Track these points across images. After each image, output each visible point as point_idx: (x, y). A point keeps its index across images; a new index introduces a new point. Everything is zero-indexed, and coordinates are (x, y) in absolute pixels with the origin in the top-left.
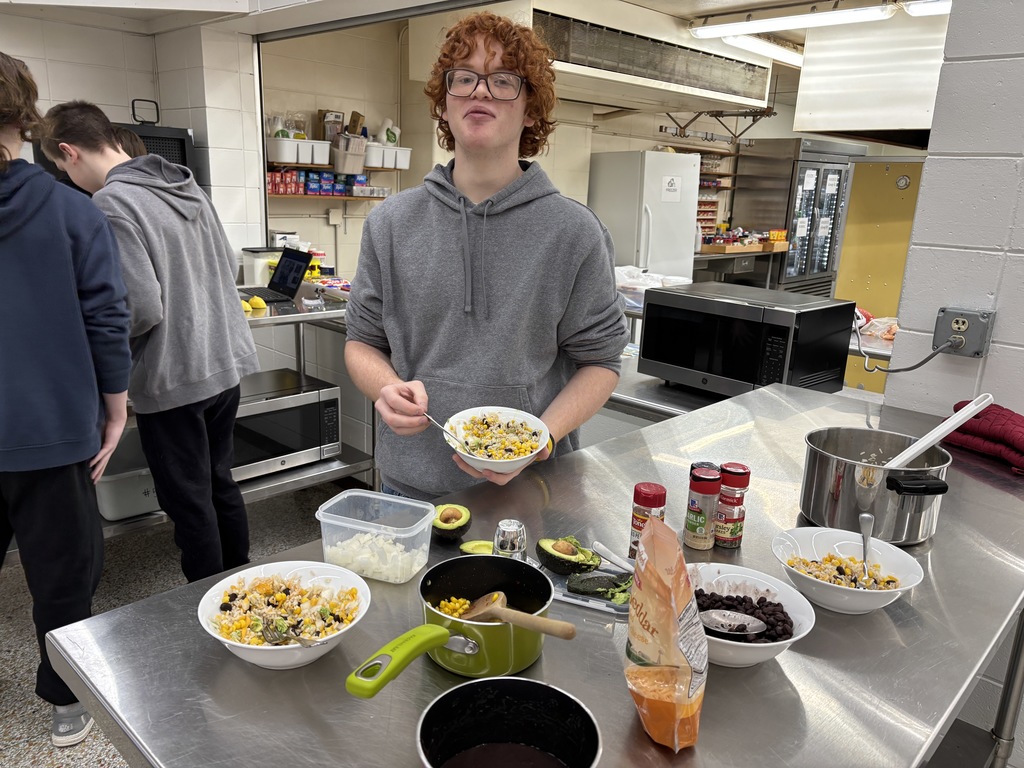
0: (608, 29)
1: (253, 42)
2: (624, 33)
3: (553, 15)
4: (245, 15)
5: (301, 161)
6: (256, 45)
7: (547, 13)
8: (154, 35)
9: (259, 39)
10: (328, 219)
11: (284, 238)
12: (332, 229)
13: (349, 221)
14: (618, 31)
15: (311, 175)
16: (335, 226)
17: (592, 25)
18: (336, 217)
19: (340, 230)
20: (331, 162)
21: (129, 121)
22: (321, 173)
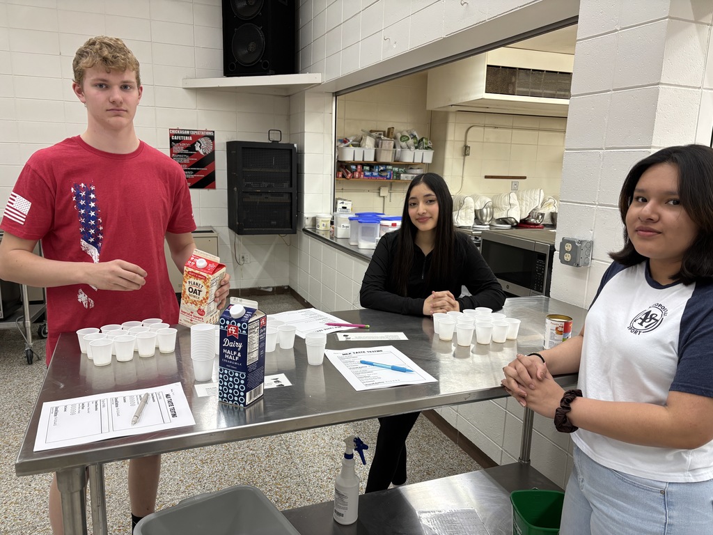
0: (547, 71)
1: (333, 96)
2: (560, 72)
3: (503, 67)
4: (320, 84)
5: (365, 160)
6: (334, 98)
7: (499, 67)
8: (289, 96)
9: (336, 94)
10: (379, 193)
11: (343, 203)
12: (382, 198)
13: (393, 194)
14: (556, 72)
15: (365, 167)
16: (384, 197)
17: (533, 70)
18: (384, 192)
19: (387, 200)
20: (375, 160)
21: (267, 141)
22: (371, 166)
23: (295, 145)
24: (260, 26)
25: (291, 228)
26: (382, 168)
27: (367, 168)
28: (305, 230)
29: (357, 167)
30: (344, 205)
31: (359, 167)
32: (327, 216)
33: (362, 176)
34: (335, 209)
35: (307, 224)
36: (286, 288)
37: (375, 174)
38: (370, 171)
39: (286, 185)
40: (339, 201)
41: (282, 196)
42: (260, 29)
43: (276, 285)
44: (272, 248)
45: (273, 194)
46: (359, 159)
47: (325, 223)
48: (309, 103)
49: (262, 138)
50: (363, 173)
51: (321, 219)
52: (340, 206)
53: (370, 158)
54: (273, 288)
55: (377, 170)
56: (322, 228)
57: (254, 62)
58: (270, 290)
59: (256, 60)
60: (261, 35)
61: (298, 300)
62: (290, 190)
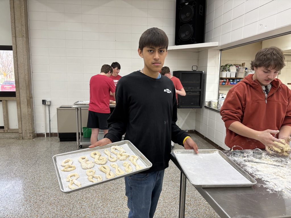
4: (217, 46)
5: (231, 77)
6: (220, 52)
8: (199, 52)
9: (221, 50)
11: (222, 95)
15: (230, 80)
20: (236, 77)
21: (191, 70)
22: (233, 79)
23: (203, 72)
24: (191, 25)
25: (200, 106)
26: (238, 80)
27: (232, 80)
28: (205, 107)
29: (226, 80)
30: (223, 96)
31: (227, 80)
32: (216, 101)
33: (229, 84)
34: (219, 98)
35: (207, 104)
36: (194, 131)
37: (235, 83)
38: (233, 81)
39: (198, 88)
40: (221, 95)
41: (197, 92)
42: (191, 26)
43: (190, 129)
44: (188, 114)
45: (193, 92)
46: (228, 76)
47: (215, 104)
48: (210, 54)
49: (189, 69)
50: (229, 83)
51: (213, 102)
52: (221, 96)
53: (233, 76)
54: (188, 130)
55: (236, 81)
56: (213, 106)
57: (188, 39)
58: (187, 131)
59: (189, 38)
60: (192, 28)
61: (200, 136)
62: (200, 90)
